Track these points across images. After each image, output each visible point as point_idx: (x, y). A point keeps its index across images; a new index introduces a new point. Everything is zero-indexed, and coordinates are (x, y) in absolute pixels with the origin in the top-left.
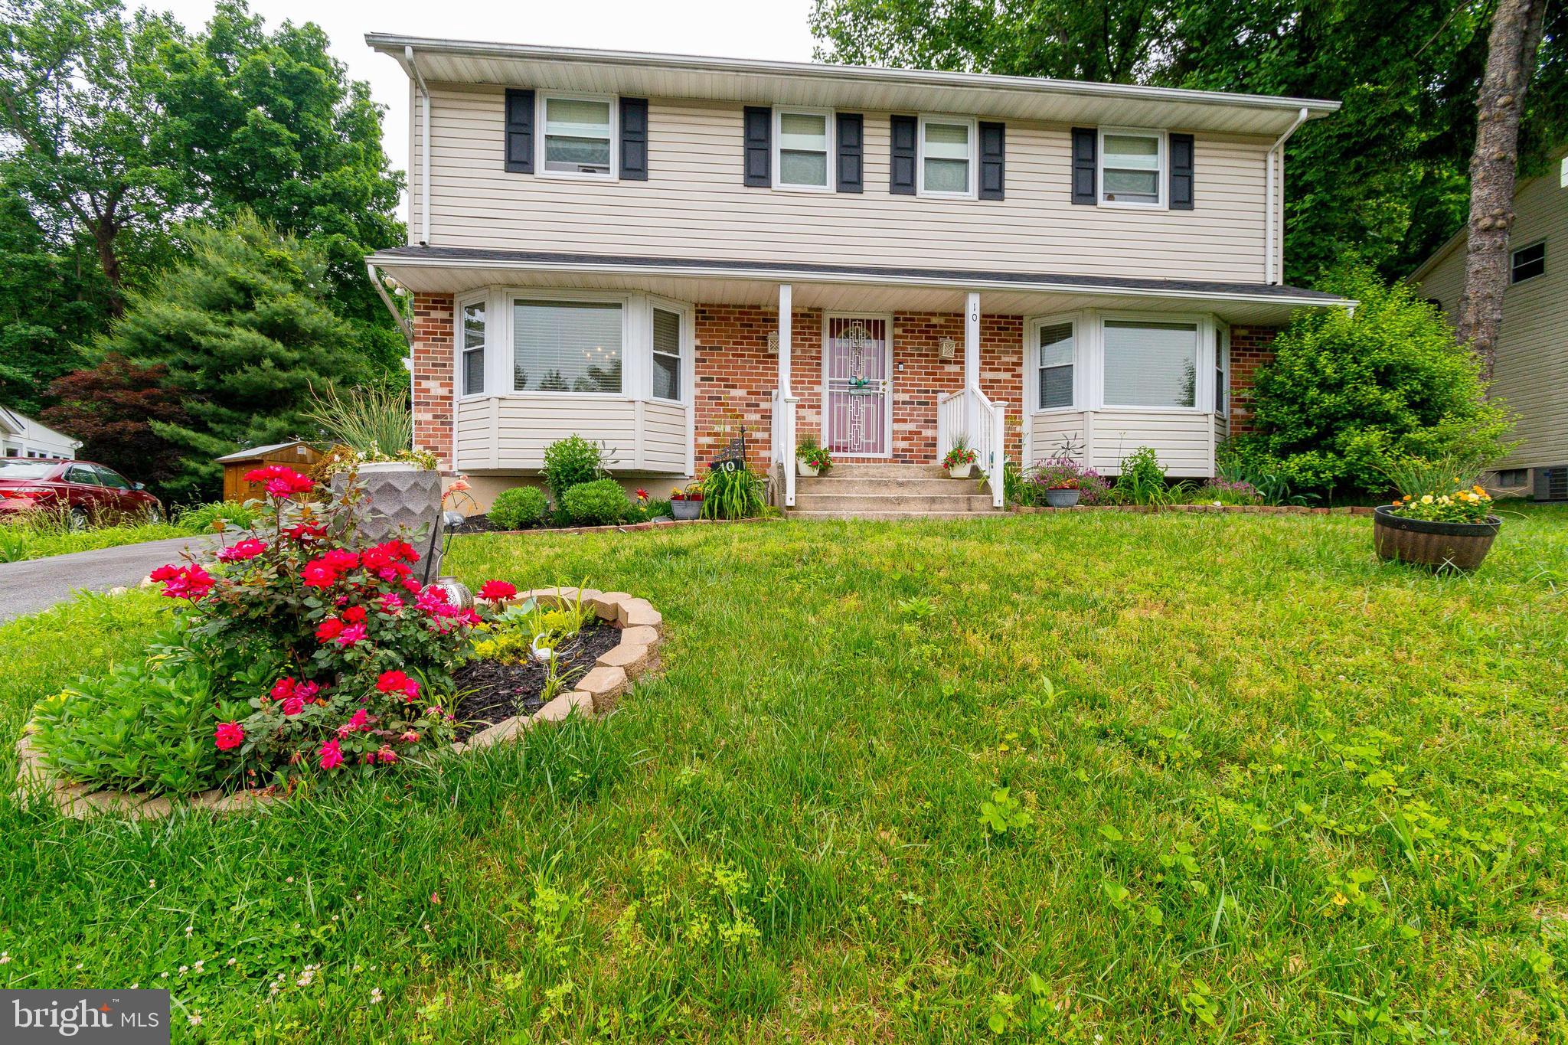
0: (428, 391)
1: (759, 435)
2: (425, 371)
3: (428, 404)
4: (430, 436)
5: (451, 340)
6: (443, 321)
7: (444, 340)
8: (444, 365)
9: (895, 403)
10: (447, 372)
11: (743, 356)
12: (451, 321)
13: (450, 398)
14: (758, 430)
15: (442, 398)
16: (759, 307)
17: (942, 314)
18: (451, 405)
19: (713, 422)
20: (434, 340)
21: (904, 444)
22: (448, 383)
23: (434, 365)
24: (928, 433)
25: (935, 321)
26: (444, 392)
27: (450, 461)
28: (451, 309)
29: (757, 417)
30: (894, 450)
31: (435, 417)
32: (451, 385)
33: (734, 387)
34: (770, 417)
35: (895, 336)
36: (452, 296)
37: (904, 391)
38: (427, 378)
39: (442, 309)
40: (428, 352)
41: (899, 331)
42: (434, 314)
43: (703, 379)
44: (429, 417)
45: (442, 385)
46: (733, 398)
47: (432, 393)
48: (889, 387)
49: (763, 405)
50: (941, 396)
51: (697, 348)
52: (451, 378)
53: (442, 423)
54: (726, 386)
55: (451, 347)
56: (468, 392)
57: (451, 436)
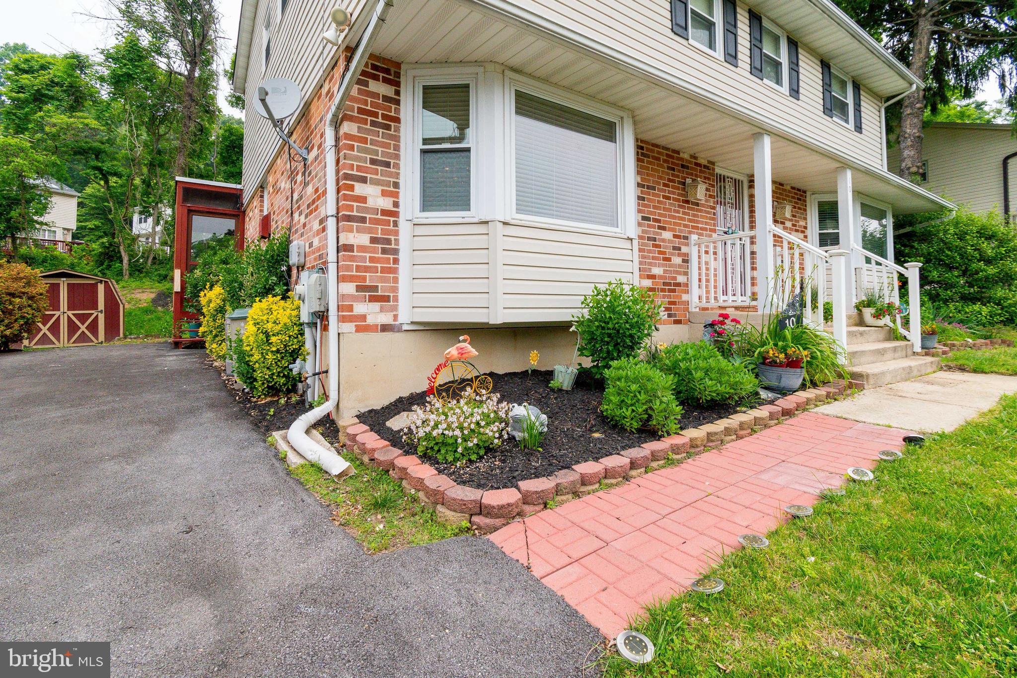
0: (363, 199)
1: (681, 279)
2: (359, 168)
3: (363, 220)
4: (367, 269)
5: (397, 130)
6: (386, 99)
7: (388, 127)
8: (387, 165)
10: (390, 175)
11: (669, 198)
12: (398, 102)
13: (395, 214)
14: (680, 273)
15: (385, 212)
16: (678, 152)
18: (396, 224)
19: (650, 264)
20: (373, 124)
22: (392, 191)
23: (373, 162)
26: (386, 203)
27: (395, 308)
28: (397, 84)
29: (679, 261)
31: (374, 240)
32: (396, 195)
33: (664, 228)
34: (688, 262)
36: (398, 65)
38: (363, 180)
39: (386, 81)
40: (365, 141)
42: (375, 86)
43: (644, 218)
44: (363, 239)
45: (384, 194)
46: (663, 240)
47: (371, 203)
49: (684, 249)
51: (639, 185)
52: (396, 185)
53: (384, 251)
54: (660, 228)
55: (397, 138)
56: (425, 207)
57: (395, 271)
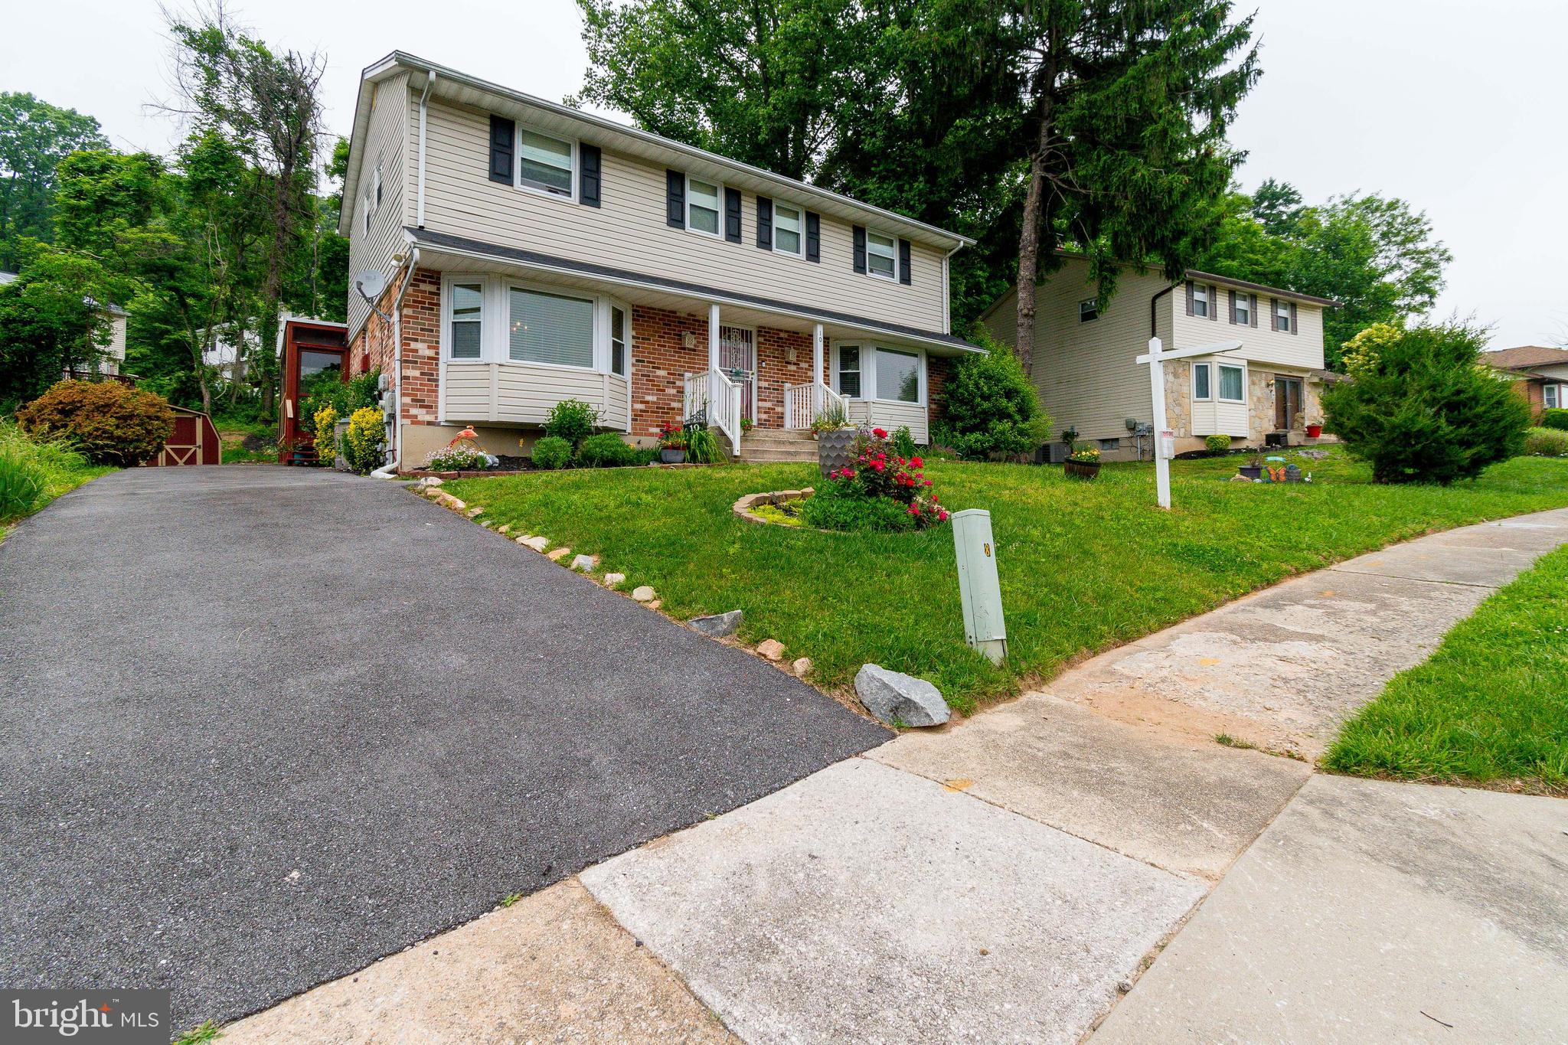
0: (416, 351)
1: (674, 405)
2: (413, 334)
3: (416, 362)
4: (418, 390)
5: (438, 310)
6: (430, 293)
7: (432, 309)
8: (432, 331)
9: (759, 388)
10: (433, 336)
11: (665, 346)
12: (439, 294)
13: (437, 359)
14: (674, 401)
15: (429, 358)
16: (675, 312)
17: (786, 331)
18: (437, 365)
19: (645, 393)
20: (422, 308)
21: (764, 416)
22: (435, 345)
23: (422, 330)
24: (779, 409)
25: (782, 335)
26: (431, 353)
27: (436, 412)
28: (439, 284)
29: (673, 391)
30: (759, 420)
31: (422, 374)
32: (438, 348)
33: (659, 368)
34: (682, 392)
35: (759, 343)
36: (439, 273)
37: (765, 380)
38: (416, 340)
39: (430, 282)
40: (417, 318)
41: (761, 339)
42: (423, 287)
43: (637, 361)
44: (417, 373)
45: (429, 347)
46: (658, 377)
47: (420, 353)
48: (755, 377)
49: (678, 383)
50: (787, 385)
51: (633, 337)
52: (437, 342)
53: (429, 380)
54: (653, 367)
55: (438, 315)
56: (455, 355)
57: (437, 391)
